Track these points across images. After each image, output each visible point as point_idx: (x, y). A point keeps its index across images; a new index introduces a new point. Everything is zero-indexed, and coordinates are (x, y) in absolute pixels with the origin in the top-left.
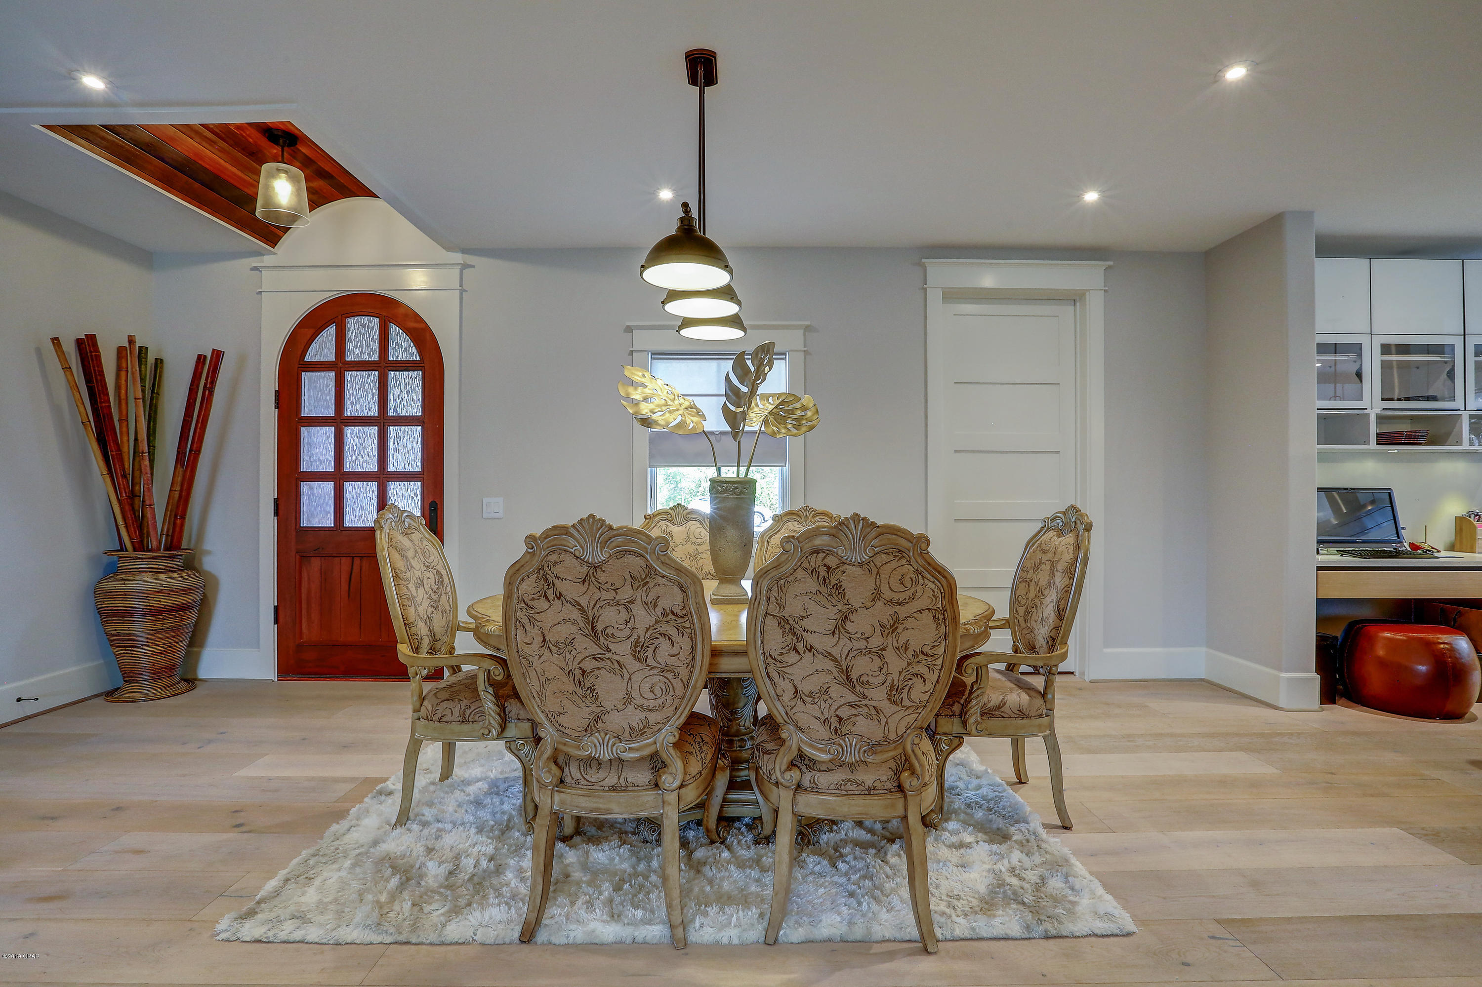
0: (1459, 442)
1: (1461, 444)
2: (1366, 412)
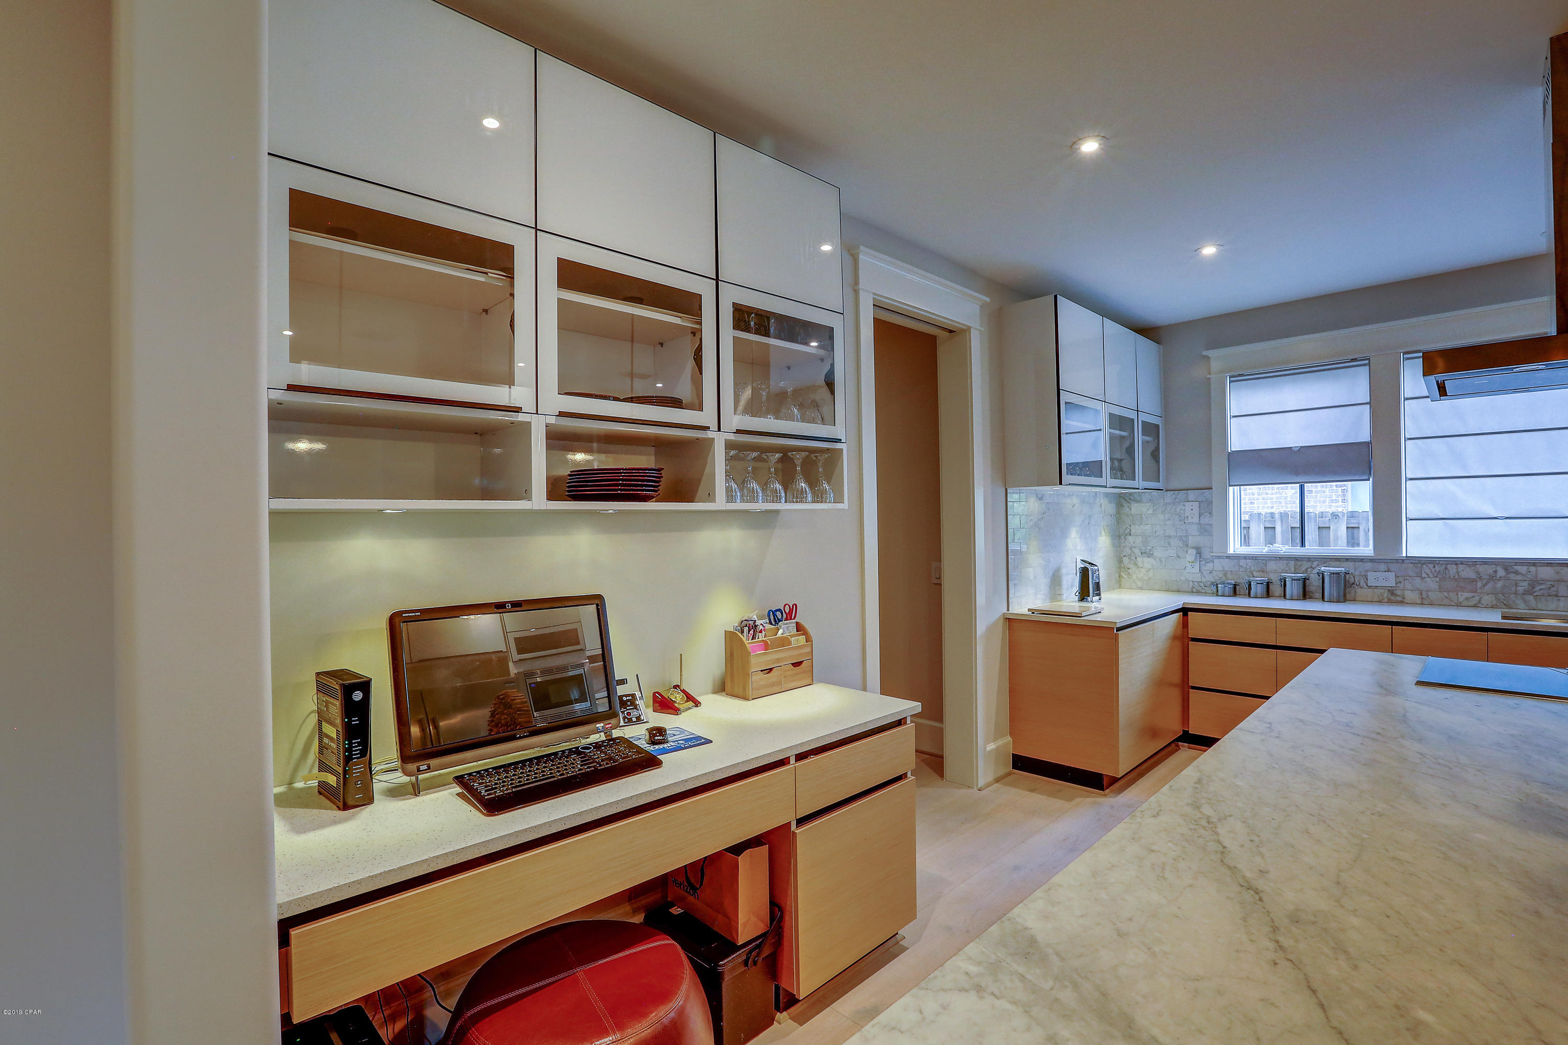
0: (711, 497)
1: (713, 501)
2: (521, 417)
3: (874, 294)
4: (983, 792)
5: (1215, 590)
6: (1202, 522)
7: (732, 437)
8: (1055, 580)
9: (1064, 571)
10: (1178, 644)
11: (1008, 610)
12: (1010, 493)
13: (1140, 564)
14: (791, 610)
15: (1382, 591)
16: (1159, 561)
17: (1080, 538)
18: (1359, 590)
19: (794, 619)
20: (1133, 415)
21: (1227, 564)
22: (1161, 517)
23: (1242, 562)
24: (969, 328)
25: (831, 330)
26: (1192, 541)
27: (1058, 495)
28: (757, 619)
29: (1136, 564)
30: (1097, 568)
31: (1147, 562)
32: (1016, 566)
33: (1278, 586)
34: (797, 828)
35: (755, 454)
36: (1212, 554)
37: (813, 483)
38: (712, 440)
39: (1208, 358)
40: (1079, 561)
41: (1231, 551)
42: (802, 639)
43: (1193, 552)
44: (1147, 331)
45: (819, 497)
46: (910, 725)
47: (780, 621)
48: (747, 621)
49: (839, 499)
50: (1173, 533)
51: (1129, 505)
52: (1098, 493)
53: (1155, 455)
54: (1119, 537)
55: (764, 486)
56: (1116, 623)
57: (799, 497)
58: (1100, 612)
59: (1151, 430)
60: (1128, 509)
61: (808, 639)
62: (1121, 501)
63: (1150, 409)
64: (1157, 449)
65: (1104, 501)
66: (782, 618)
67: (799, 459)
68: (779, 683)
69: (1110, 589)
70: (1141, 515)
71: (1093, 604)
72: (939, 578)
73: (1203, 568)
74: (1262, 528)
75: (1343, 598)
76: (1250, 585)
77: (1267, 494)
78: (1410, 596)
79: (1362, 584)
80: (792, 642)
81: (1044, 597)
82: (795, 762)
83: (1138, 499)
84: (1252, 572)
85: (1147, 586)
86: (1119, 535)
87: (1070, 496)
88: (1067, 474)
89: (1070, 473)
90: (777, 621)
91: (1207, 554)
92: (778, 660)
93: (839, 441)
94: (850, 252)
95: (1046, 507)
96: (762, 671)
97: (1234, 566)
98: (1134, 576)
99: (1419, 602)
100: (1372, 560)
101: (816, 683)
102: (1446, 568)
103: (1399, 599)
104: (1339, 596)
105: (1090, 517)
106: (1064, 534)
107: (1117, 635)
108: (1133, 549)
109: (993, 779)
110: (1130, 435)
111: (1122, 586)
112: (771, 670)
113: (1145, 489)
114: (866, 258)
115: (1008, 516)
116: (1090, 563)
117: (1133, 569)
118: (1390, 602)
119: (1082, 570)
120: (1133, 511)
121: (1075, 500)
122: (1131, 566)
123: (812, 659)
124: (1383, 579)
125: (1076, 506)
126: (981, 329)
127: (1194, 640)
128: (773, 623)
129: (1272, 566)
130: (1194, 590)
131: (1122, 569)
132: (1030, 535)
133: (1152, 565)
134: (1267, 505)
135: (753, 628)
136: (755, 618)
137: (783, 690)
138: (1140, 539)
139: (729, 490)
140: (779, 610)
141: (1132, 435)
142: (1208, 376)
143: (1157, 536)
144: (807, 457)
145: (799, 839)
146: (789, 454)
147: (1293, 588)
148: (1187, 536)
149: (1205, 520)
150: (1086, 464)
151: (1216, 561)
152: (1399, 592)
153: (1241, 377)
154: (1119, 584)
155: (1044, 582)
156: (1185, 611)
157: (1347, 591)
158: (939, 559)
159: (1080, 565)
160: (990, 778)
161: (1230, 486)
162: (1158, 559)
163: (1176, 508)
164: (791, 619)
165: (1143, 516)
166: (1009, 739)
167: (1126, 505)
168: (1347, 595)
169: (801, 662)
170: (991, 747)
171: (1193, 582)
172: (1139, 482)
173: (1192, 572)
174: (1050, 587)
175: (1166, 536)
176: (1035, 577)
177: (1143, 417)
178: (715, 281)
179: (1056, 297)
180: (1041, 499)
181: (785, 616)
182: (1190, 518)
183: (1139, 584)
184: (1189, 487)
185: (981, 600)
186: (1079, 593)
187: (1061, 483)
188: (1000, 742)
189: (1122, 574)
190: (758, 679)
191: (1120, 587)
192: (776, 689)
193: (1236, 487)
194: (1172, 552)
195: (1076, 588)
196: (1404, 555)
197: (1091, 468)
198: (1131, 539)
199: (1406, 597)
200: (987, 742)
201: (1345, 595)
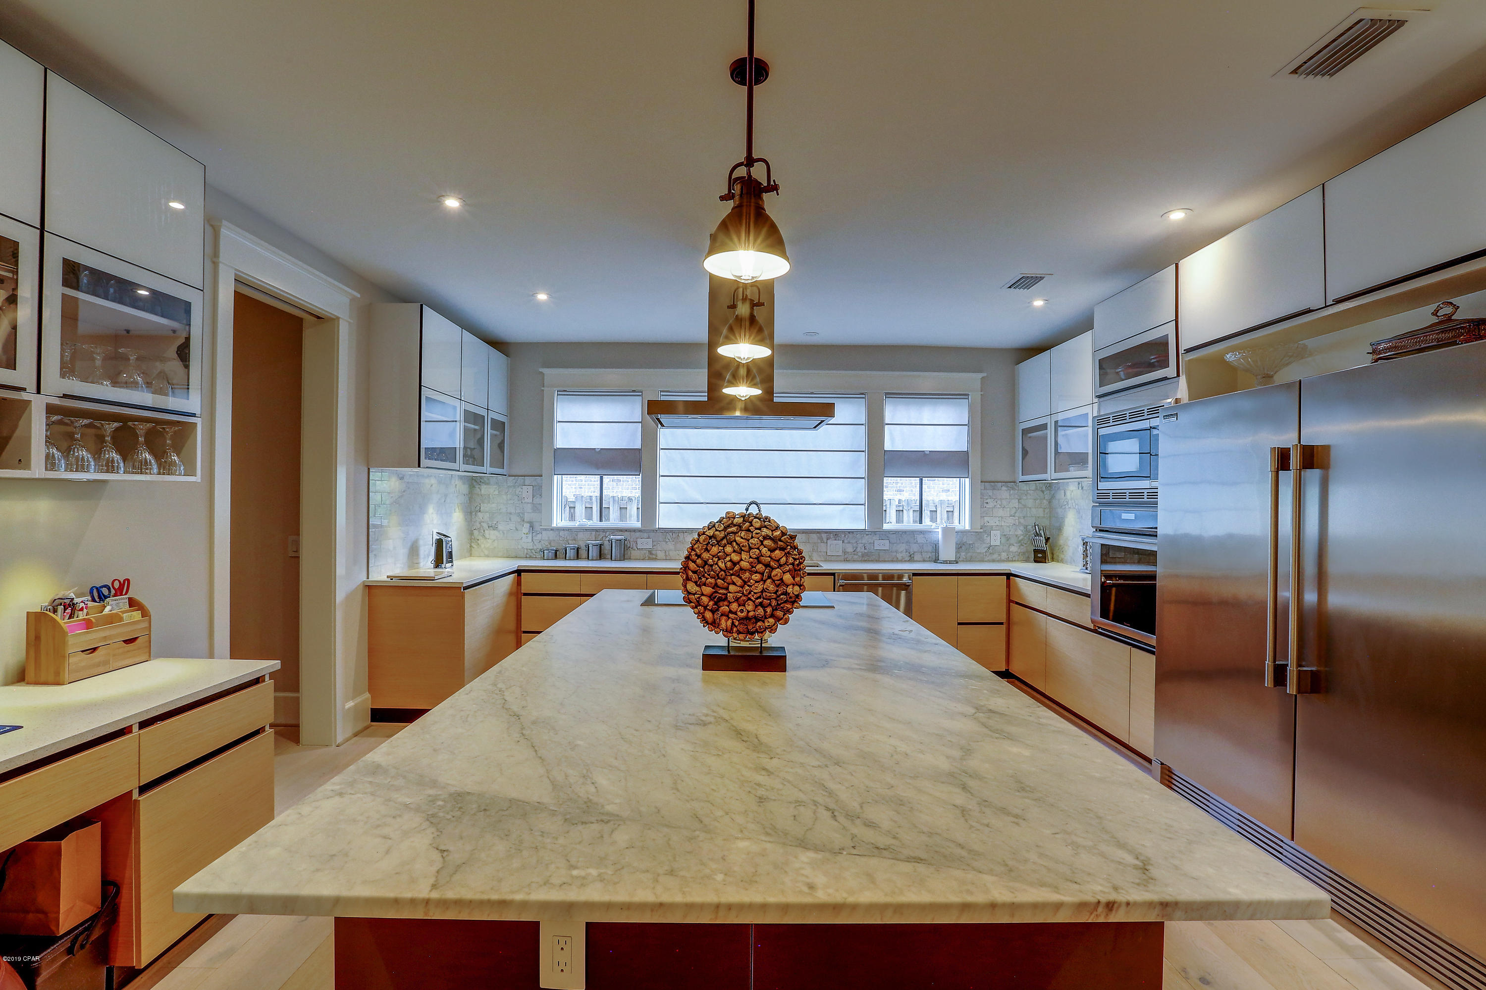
3: (236, 270)
4: (341, 747)
5: (542, 556)
6: (534, 502)
7: (57, 401)
8: (414, 551)
9: (421, 542)
10: (513, 599)
11: (368, 578)
12: (372, 472)
13: (487, 536)
14: (122, 586)
15: (645, 552)
16: (502, 534)
17: (437, 514)
18: (633, 552)
19: (126, 594)
20: (483, 412)
21: (552, 535)
22: (504, 497)
23: (562, 533)
24: (338, 318)
25: (188, 305)
26: (527, 517)
27: (418, 476)
28: (74, 597)
29: (484, 536)
30: (450, 539)
31: (491, 534)
32: (376, 538)
33: (584, 551)
34: (139, 796)
35: (86, 421)
36: (541, 527)
37: (159, 455)
38: (29, 402)
39: (542, 373)
40: (435, 533)
41: (554, 525)
42: (137, 615)
43: (527, 526)
44: (497, 344)
45: (166, 468)
46: (269, 682)
47: (106, 597)
48: (62, 599)
49: (191, 472)
50: (513, 511)
51: (479, 486)
52: (453, 476)
53: (501, 446)
54: (471, 513)
55: (97, 454)
56: (463, 583)
57: (142, 468)
58: (451, 576)
59: (498, 426)
60: (478, 490)
61: (145, 613)
62: (473, 482)
63: (497, 409)
64: (503, 442)
65: (458, 483)
66: (109, 594)
67: (142, 429)
68: (106, 663)
69: (461, 557)
70: (489, 495)
71: (447, 569)
72: (297, 551)
73: (535, 538)
74: (584, 508)
75: (623, 558)
76: (566, 550)
77: (591, 481)
78: (660, 554)
79: (635, 548)
80: (124, 618)
81: (402, 566)
82: (139, 730)
83: (487, 481)
84: (567, 541)
85: (492, 554)
86: (471, 510)
87: (429, 476)
88: (426, 458)
89: (428, 457)
90: (102, 598)
91: (537, 527)
92: (105, 638)
93: (194, 415)
94: (212, 226)
95: (406, 486)
96: (82, 651)
97: (556, 537)
98: (483, 546)
99: (665, 558)
100: (640, 531)
101: (154, 659)
102: (678, 535)
103: (654, 557)
104: (620, 557)
105: (446, 496)
106: (422, 509)
107: (463, 593)
108: (482, 523)
109: (351, 734)
110: (481, 429)
111: (473, 555)
112: (94, 649)
113: (492, 474)
114: (228, 233)
115: (370, 493)
116: (444, 535)
117: (482, 540)
118: (650, 559)
119: (438, 542)
120: (483, 492)
121: (433, 481)
122: (480, 538)
123: (149, 635)
124: (645, 543)
125: (433, 486)
126: (349, 320)
127: (525, 594)
128: (97, 600)
129: (581, 535)
130: (528, 556)
131: (472, 540)
132: (390, 510)
133: (497, 537)
134: (590, 490)
135: (70, 607)
136: (72, 595)
137: (111, 669)
138: (488, 515)
139: (49, 458)
140: (105, 586)
141: (482, 428)
142: (543, 388)
143: (501, 513)
144: (154, 427)
145: (142, 806)
146: (130, 423)
147: (594, 552)
148: (523, 514)
149: (537, 501)
150: (442, 450)
151: (544, 532)
152: (654, 552)
153: (565, 392)
154: (470, 553)
155: (402, 552)
156: (519, 572)
157: (626, 553)
158: (297, 532)
159: (436, 537)
160: (349, 733)
161: (555, 474)
162: (501, 532)
163: (516, 490)
164: (121, 595)
165: (491, 495)
166: (367, 695)
167: (477, 486)
168: (626, 556)
169: (137, 638)
170: (350, 704)
171: (527, 549)
172: (487, 468)
173: (526, 542)
174: (408, 556)
175: (508, 513)
176: (395, 548)
177: (492, 415)
178: (38, 231)
179: (422, 306)
180: (402, 478)
181: (113, 592)
182: (526, 498)
183: (486, 552)
184: (526, 473)
185: (340, 570)
186: (435, 561)
187: (419, 466)
188: (359, 700)
189: (472, 544)
190: (76, 660)
191: (471, 555)
192: (101, 670)
193: (559, 476)
194: (512, 526)
195: (432, 557)
196: (657, 527)
197: (445, 454)
198: (480, 515)
199: (658, 555)
200: (347, 700)
201: (624, 556)
